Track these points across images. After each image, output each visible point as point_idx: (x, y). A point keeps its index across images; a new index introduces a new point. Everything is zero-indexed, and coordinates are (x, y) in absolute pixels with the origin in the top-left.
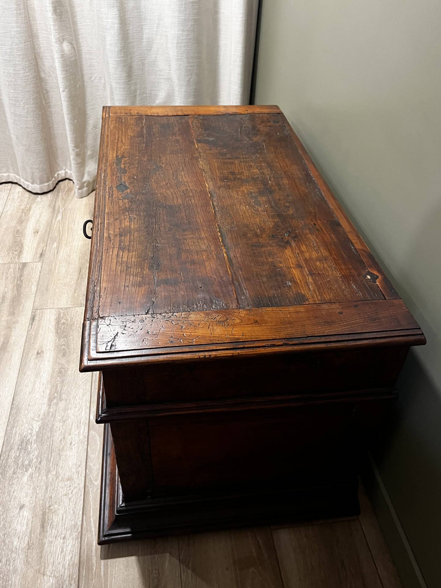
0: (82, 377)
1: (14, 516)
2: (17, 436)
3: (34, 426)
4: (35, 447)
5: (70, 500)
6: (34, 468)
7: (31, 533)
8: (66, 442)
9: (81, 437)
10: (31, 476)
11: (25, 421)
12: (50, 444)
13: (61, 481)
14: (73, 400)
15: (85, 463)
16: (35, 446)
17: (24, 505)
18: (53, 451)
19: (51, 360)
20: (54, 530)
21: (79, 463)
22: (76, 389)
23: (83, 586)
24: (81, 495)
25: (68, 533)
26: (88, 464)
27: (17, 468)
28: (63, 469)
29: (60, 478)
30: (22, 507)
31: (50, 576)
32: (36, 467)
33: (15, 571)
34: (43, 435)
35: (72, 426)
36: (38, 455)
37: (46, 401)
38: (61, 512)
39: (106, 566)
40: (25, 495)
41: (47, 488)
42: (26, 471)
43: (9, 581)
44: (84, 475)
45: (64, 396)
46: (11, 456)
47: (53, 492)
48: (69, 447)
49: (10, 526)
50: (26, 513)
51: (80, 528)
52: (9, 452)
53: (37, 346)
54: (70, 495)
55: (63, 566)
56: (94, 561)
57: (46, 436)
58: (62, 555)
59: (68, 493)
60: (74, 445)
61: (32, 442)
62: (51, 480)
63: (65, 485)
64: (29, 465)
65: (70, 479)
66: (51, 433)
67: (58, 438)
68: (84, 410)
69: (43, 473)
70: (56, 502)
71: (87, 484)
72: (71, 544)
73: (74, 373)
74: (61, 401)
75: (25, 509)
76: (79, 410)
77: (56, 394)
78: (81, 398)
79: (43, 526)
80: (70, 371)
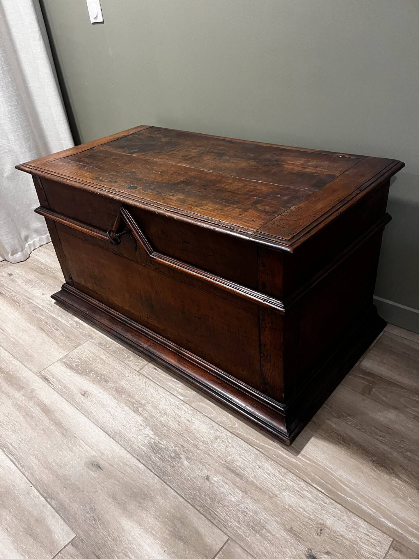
1: (210, 488)
2: (143, 448)
3: (147, 433)
5: (234, 447)
6: (183, 453)
7: (235, 485)
8: (184, 423)
9: (190, 412)
10: (187, 458)
11: (135, 436)
12: (174, 432)
13: (212, 443)
14: (154, 399)
15: (214, 423)
16: (165, 442)
17: (207, 476)
18: (182, 434)
19: (101, 390)
20: (247, 470)
21: (210, 426)
22: (145, 392)
23: (306, 478)
24: (237, 439)
25: (258, 462)
26: (216, 421)
27: (171, 463)
28: (204, 437)
29: (209, 442)
30: (208, 478)
31: (281, 493)
32: (184, 451)
33: (256, 512)
34: (161, 432)
35: (174, 412)
36: (175, 445)
37: (133, 414)
38: (237, 457)
39: (304, 456)
40: (199, 471)
41: (209, 455)
42: (180, 459)
43: (260, 522)
44: (222, 429)
45: (142, 402)
46: (156, 461)
47: (216, 453)
48: (190, 423)
49: (215, 494)
50: (215, 478)
51: (261, 454)
52: (151, 460)
53: (76, 391)
54: (230, 445)
55: (281, 481)
56: (294, 460)
57: (164, 431)
58: (272, 476)
59: (227, 445)
60: (192, 420)
61: (159, 442)
62: (205, 449)
63: (219, 443)
64: (178, 454)
65: (217, 438)
66: (166, 427)
67: (175, 425)
68: (169, 398)
69: (194, 450)
70: (226, 456)
71: (231, 431)
72: (268, 466)
73: (131, 385)
74: (145, 406)
75: (212, 477)
76: (166, 400)
77: (135, 405)
78: (157, 393)
79: (237, 474)
80: (126, 386)
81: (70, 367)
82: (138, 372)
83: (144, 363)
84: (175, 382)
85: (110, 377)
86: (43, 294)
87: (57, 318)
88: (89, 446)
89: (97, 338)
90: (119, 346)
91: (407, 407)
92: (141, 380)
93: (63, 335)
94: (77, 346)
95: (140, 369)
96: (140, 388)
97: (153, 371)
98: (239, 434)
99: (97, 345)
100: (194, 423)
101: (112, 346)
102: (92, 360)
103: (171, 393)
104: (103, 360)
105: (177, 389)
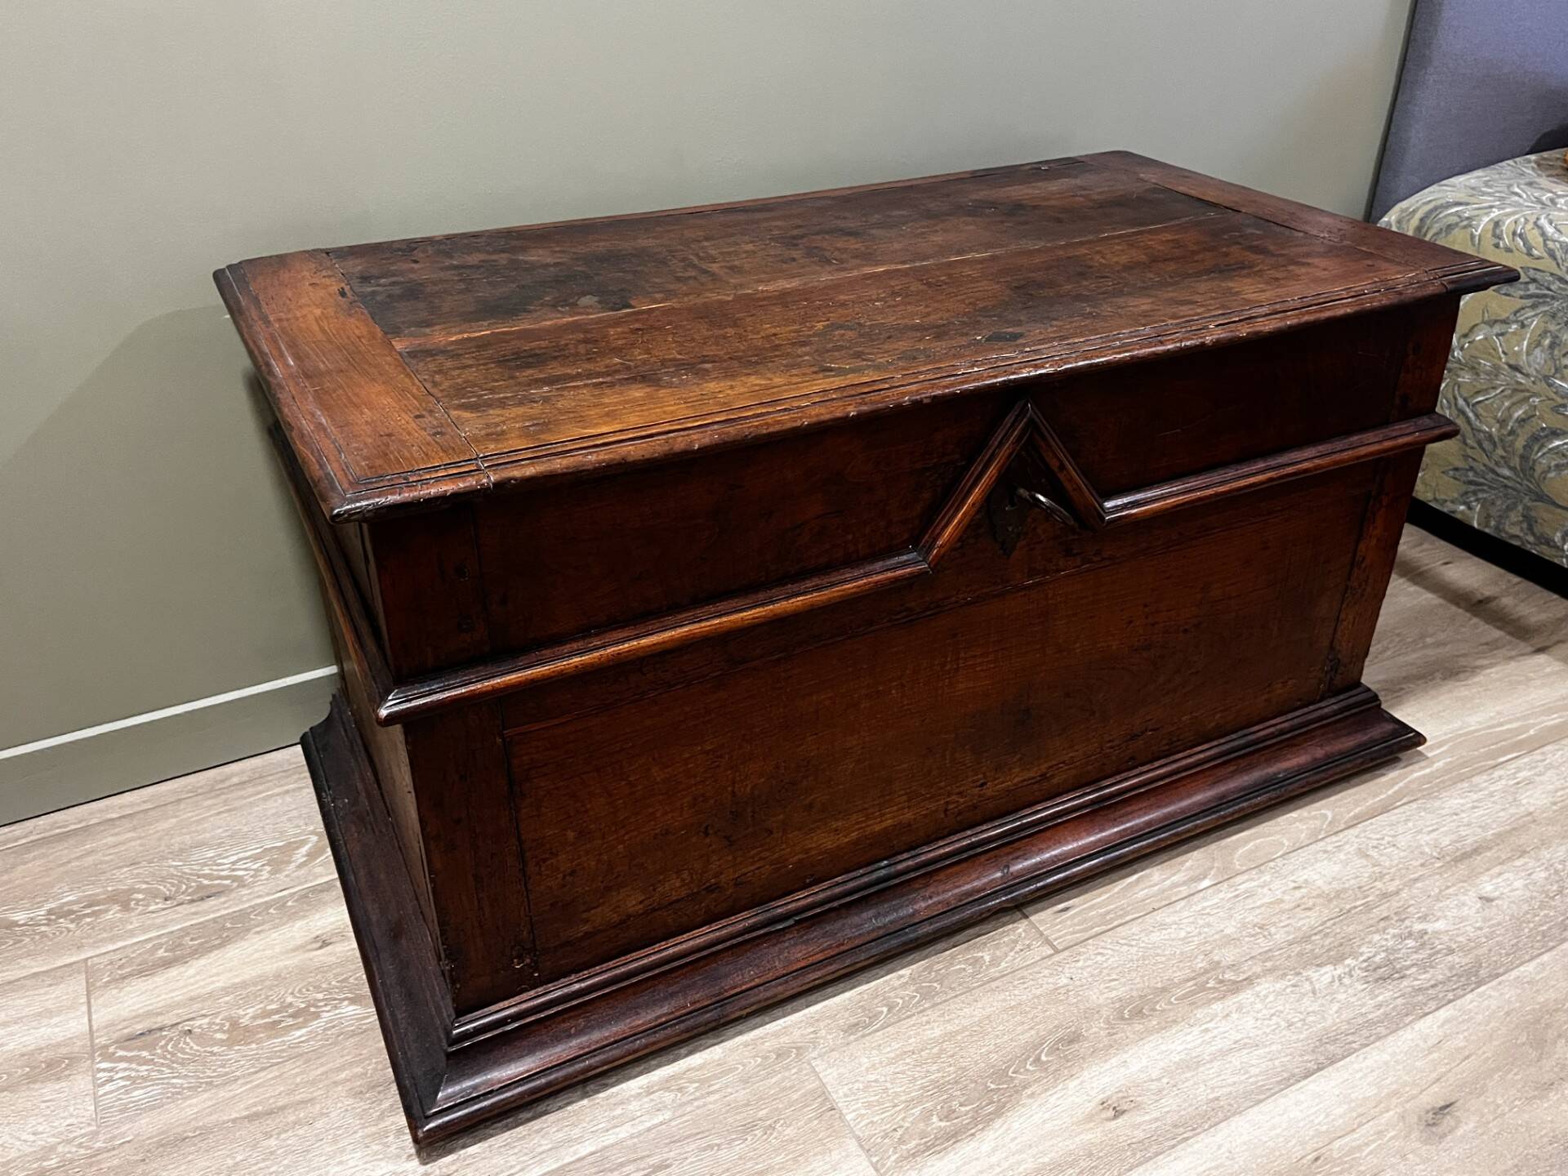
0: (1112, 956)
1: (1513, 902)
2: (1380, 998)
3: (1327, 979)
4: (1368, 947)
6: (1407, 923)
8: (1303, 897)
9: (1267, 878)
10: (1424, 918)
11: (1335, 1007)
12: (1334, 924)
13: (1380, 865)
14: (1196, 938)
16: (1363, 949)
17: (1480, 898)
18: (1341, 910)
19: (1114, 1061)
21: (1321, 854)
22: (1159, 951)
24: (1372, 824)
25: (1443, 812)
27: (1438, 952)
28: (1359, 874)
29: (1377, 869)
30: (1487, 900)
32: (1402, 921)
34: (1330, 950)
35: (1259, 908)
36: (1377, 931)
37: (1246, 996)
38: (1426, 838)
40: (1464, 908)
41: (1416, 880)
42: (1426, 933)
44: (1334, 839)
45: (1200, 965)
46: (1429, 980)
48: (1306, 887)
50: (1486, 887)
51: (1420, 802)
52: (1427, 989)
53: (1093, 1136)
56: (1440, 764)
57: (1327, 942)
58: (1480, 804)
59: (1389, 843)
60: (1294, 881)
61: (1365, 961)
62: (1395, 884)
63: (1381, 855)
64: (1410, 934)
65: (1362, 853)
66: (1310, 936)
68: (1200, 906)
69: (1397, 902)
70: (1422, 853)
71: (1343, 826)
72: (1452, 801)
73: (1116, 980)
74: (1218, 963)
75: (1483, 891)
76: (1209, 914)
78: (1174, 926)
79: (1476, 851)
80: (1115, 993)
81: (948, 1140)
82: (1057, 951)
84: (1138, 880)
85: (1056, 1027)
88: (1360, 1125)
89: (815, 1032)
90: (901, 976)
92: (1101, 951)
93: (719, 1145)
94: (822, 1104)
95: (1048, 942)
96: (1138, 960)
97: (1073, 917)
98: (1355, 817)
99: (856, 1040)
100: (1306, 881)
101: (889, 997)
102: (935, 1067)
103: (1183, 899)
104: (957, 1033)
105: (1168, 883)
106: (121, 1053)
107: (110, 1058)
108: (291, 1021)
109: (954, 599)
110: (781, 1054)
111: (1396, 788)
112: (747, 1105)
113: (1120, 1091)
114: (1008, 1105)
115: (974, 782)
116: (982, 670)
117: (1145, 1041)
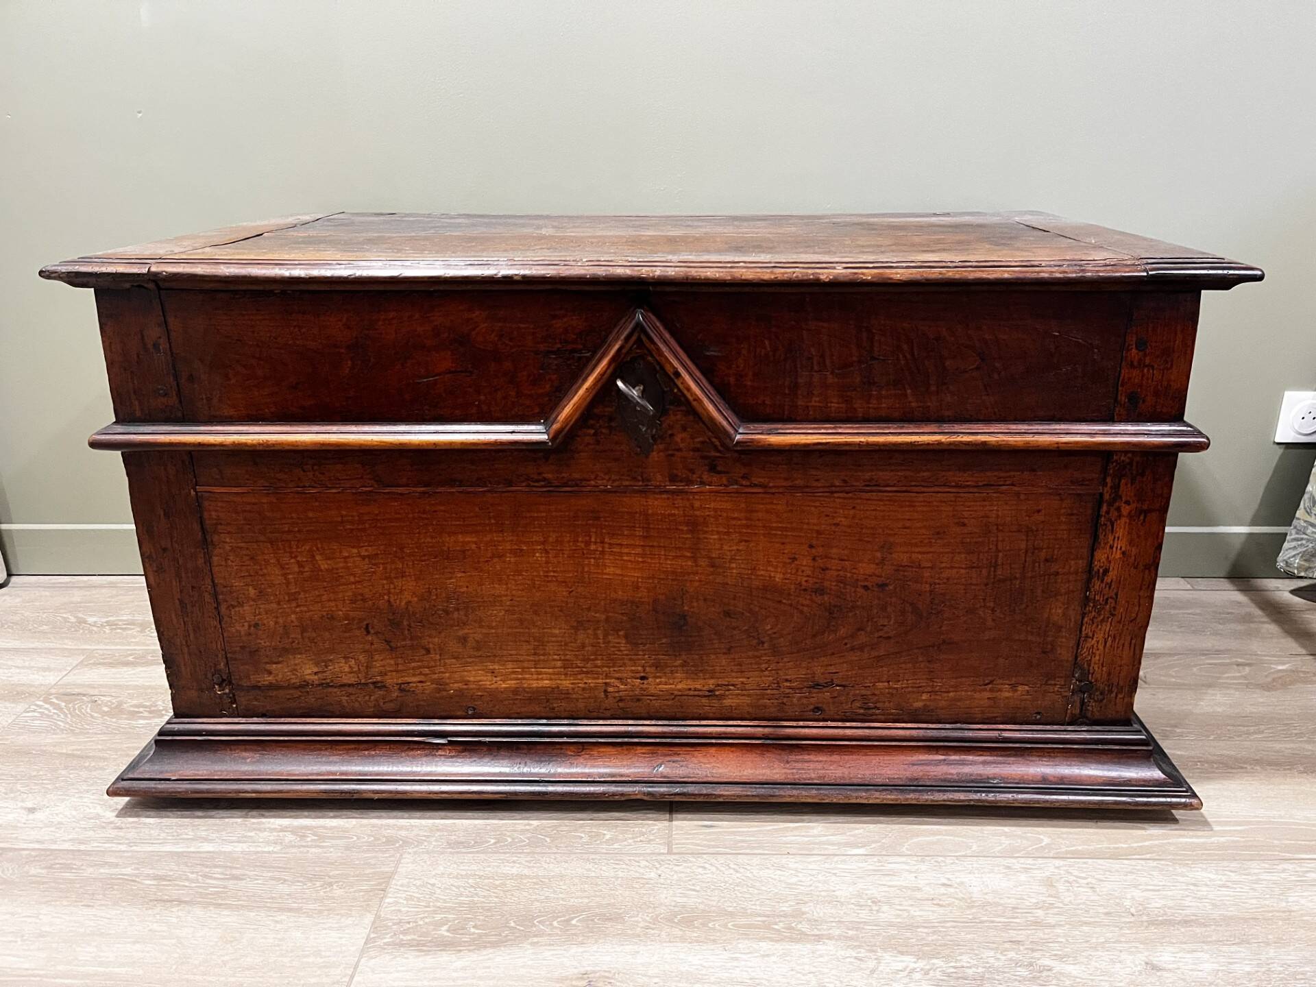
0: (713, 873)
1: (1184, 980)
3: (900, 966)
4: (971, 958)
5: (1104, 881)
6: (1036, 955)
7: (1210, 941)
8: (944, 894)
9: (923, 867)
10: (1061, 958)
12: (955, 927)
13: (1058, 898)
14: (802, 888)
15: (998, 859)
16: (965, 958)
17: (1147, 963)
18: (974, 918)
19: (628, 948)
20: (1186, 903)
21: (1002, 868)
22: (757, 884)
23: (1276, 853)
24: (1085, 863)
25: (1181, 879)
26: (998, 854)
28: (1025, 897)
29: (1051, 900)
30: (1154, 967)
31: (1288, 902)
32: (1033, 950)
34: (927, 945)
35: (889, 886)
36: (995, 949)
37: (802, 948)
38: (1137, 894)
40: (1118, 965)
41: (1087, 924)
42: (1050, 970)
44: (1030, 861)
45: (784, 909)
47: (1091, 911)
48: (956, 888)
50: (1165, 956)
51: (1163, 862)
54: (1092, 881)
55: (1257, 884)
56: (1220, 839)
57: (930, 939)
58: (1235, 886)
59: (1086, 884)
60: (949, 879)
61: (955, 967)
62: (1062, 918)
63: (1068, 890)
64: (1031, 964)
65: (1049, 883)
66: (918, 927)
67: (933, 912)
68: (833, 865)
69: (1044, 934)
70: (1118, 904)
71: (1051, 855)
72: (1204, 874)
73: (698, 891)
74: (804, 913)
75: (1157, 959)
76: (835, 874)
77: (776, 927)
78: (791, 872)
79: (1186, 922)
80: (685, 899)
81: (438, 946)
82: (670, 852)
83: (659, 829)
84: (796, 828)
85: (609, 904)
86: (32, 810)
87: (192, 849)
89: (428, 837)
90: (529, 825)
91: (1219, 678)
92: (707, 866)
93: (285, 880)
94: (380, 884)
95: (669, 845)
96: (731, 884)
97: (710, 834)
98: (1072, 852)
99: (451, 853)
100: (962, 883)
101: (505, 835)
102: (486, 893)
103: (823, 855)
104: (527, 877)
105: (824, 839)
106: (54, 700)
107: (46, 701)
108: (146, 714)
109: (593, 483)
110: (390, 841)
111: (1147, 843)
112: (332, 864)
113: (610, 972)
114: (509, 943)
115: (632, 671)
116: (630, 561)
117: (671, 944)
